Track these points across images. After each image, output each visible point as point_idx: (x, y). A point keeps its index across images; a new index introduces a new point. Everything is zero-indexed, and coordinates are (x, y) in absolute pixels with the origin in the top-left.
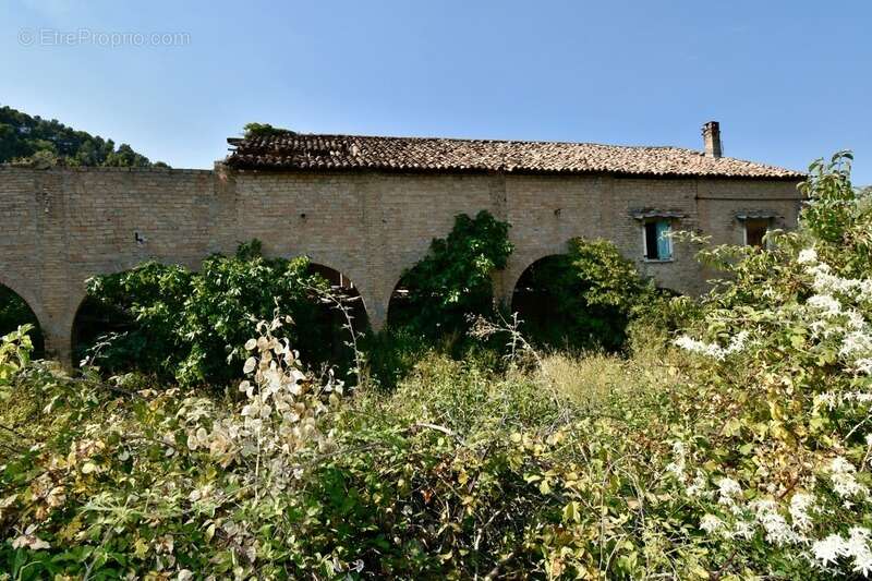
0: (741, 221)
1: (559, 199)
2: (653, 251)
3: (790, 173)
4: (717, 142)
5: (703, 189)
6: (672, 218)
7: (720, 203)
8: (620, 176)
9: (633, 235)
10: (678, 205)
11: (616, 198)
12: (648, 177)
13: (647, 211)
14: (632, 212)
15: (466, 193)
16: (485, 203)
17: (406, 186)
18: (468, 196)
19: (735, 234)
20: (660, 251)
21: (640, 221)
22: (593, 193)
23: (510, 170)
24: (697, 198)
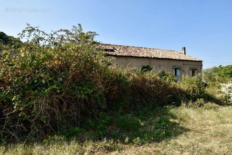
0: (191, 69)
1: (160, 63)
2: (176, 75)
3: (199, 60)
4: (185, 51)
5: (185, 63)
6: (179, 68)
7: (187, 65)
8: (171, 59)
9: (172, 71)
10: (180, 65)
11: (170, 64)
12: (176, 60)
13: (175, 66)
14: (173, 66)
15: (144, 61)
16: (148, 64)
17: (134, 60)
18: (145, 62)
19: (190, 72)
20: (177, 74)
21: (174, 68)
22: (166, 62)
23: (152, 57)
24: (184, 64)
